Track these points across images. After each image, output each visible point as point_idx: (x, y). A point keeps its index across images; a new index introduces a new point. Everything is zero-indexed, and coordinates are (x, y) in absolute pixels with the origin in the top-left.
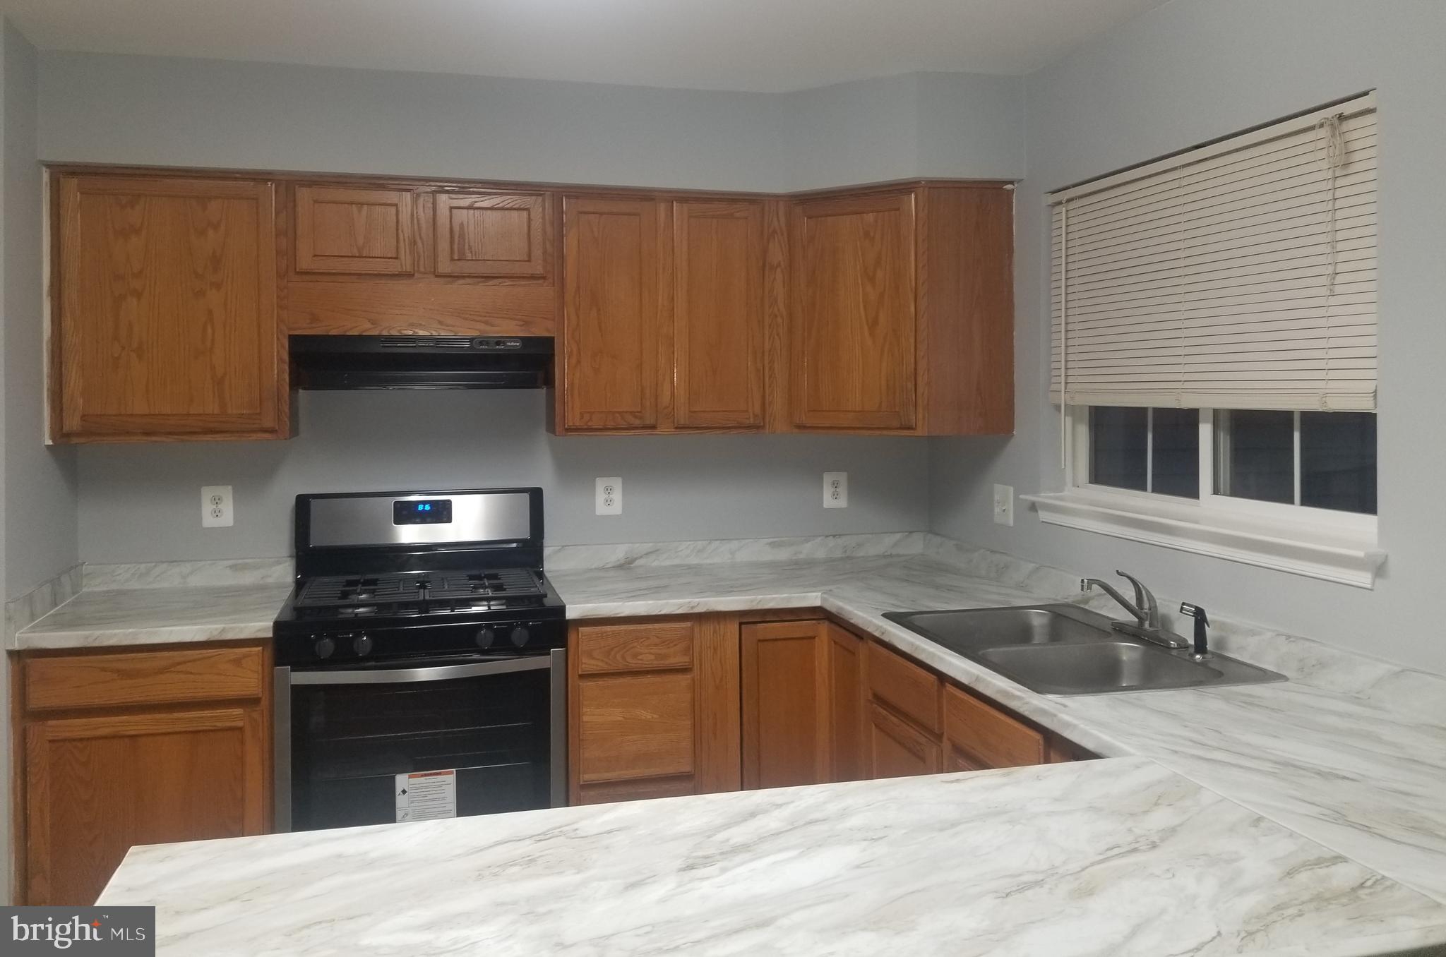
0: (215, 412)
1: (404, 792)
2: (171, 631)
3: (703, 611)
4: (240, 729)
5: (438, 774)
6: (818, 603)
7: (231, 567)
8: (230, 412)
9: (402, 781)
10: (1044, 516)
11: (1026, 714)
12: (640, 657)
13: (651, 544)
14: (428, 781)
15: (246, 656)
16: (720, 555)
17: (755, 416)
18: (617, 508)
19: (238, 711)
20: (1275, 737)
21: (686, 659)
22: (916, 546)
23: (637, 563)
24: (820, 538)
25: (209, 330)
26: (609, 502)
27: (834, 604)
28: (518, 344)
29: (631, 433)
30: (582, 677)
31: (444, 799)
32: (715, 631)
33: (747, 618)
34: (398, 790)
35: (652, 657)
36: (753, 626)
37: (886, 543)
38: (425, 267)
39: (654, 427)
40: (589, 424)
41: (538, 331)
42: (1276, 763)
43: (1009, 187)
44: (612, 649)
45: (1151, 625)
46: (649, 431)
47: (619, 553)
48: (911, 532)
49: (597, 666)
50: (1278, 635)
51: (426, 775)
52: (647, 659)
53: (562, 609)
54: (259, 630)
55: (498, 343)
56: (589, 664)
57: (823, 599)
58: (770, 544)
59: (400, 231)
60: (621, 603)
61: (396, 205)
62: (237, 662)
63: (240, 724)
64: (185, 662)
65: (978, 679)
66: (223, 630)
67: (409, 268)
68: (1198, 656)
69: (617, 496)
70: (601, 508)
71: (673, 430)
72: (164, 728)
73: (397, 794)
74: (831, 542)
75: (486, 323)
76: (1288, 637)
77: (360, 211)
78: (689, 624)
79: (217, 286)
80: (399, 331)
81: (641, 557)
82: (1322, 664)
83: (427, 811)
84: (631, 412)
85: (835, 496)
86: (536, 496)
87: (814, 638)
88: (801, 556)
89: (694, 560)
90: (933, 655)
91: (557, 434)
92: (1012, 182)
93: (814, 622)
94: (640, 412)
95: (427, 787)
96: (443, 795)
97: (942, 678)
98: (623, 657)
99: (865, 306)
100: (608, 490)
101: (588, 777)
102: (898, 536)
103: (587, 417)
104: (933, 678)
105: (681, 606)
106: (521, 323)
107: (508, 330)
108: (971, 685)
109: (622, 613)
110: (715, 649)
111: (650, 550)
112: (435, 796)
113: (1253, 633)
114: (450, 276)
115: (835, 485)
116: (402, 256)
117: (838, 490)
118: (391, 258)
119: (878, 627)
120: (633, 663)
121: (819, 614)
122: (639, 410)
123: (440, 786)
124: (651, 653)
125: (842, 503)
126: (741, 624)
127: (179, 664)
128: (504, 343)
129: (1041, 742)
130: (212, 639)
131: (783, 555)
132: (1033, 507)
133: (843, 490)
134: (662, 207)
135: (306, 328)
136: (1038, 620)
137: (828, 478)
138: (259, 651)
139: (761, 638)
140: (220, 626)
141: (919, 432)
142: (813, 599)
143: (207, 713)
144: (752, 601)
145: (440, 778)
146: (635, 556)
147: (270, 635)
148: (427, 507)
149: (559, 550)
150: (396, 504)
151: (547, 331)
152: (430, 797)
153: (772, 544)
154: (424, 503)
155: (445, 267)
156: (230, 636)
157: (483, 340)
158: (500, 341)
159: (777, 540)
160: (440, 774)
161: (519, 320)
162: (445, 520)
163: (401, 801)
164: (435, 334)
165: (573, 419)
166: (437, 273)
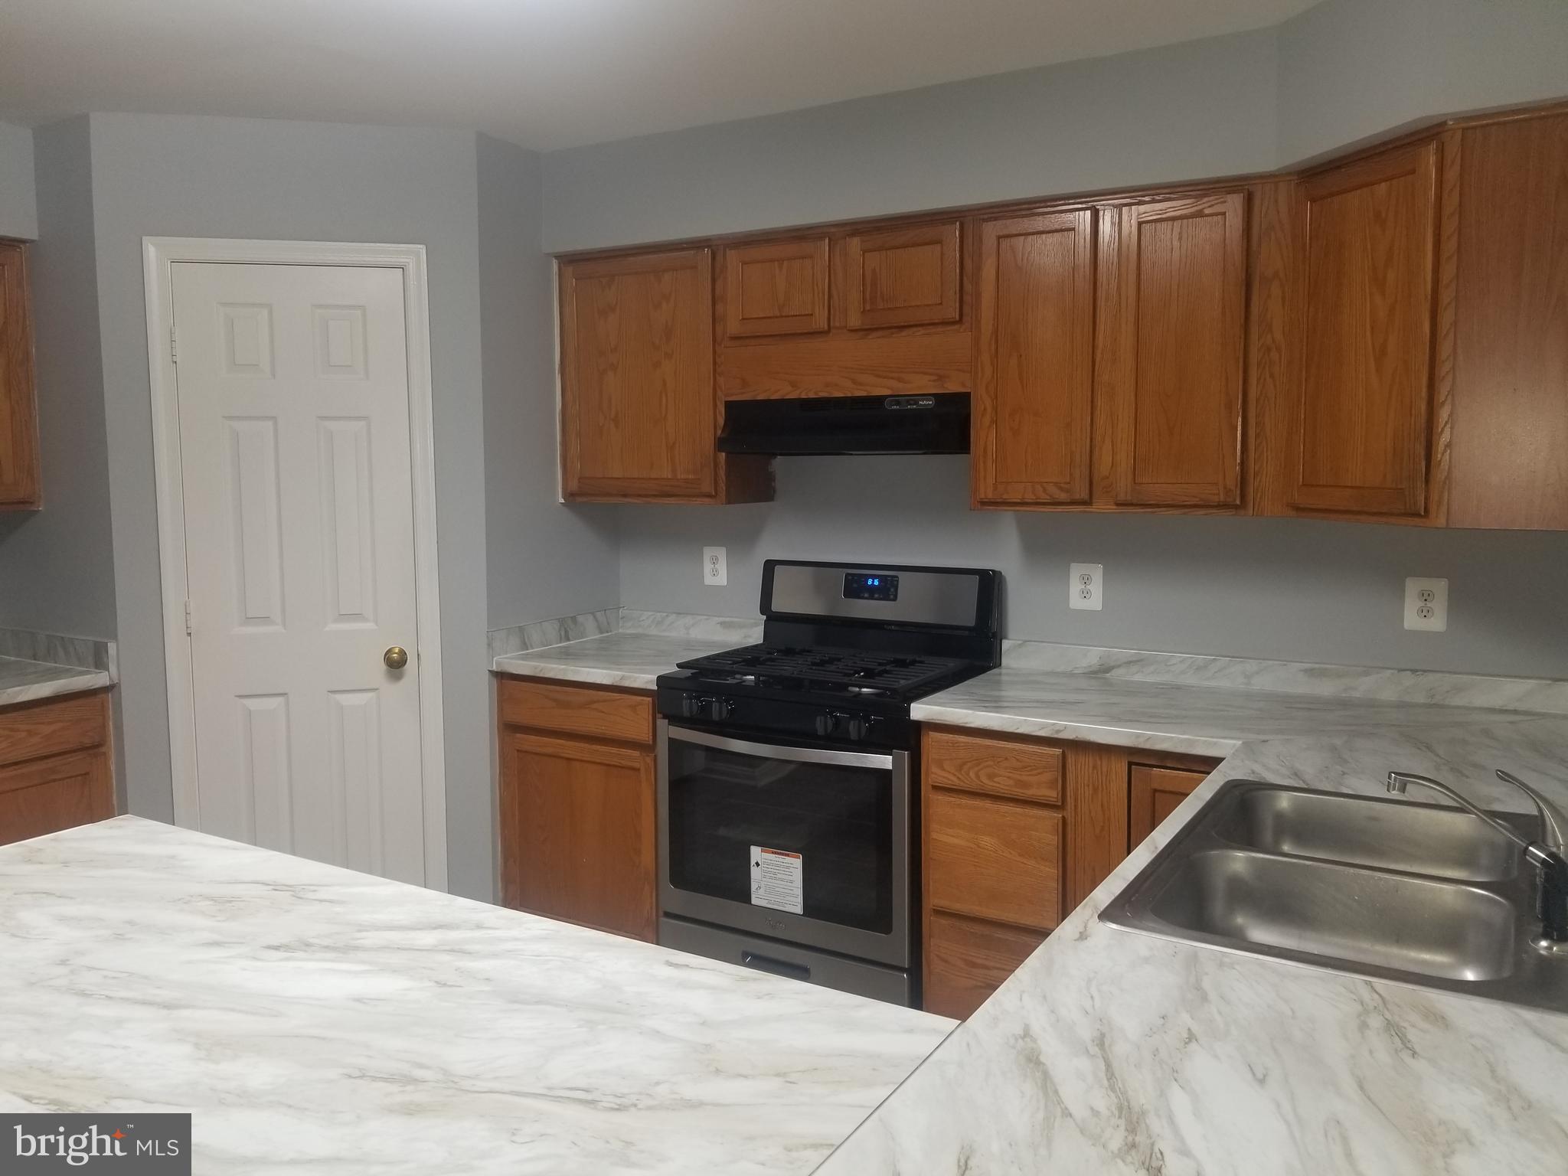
0: (669, 477)
1: (758, 865)
4: (639, 771)
5: (786, 855)
7: (721, 623)
8: (679, 477)
9: (756, 854)
12: (996, 779)
13: (1137, 652)
14: (777, 859)
15: (639, 704)
16: (1230, 676)
18: (1094, 604)
19: (636, 754)
21: (1053, 794)
23: (1113, 673)
26: (1084, 595)
28: (931, 403)
29: (1056, 509)
30: (936, 789)
31: (790, 882)
32: (1094, 767)
33: (1138, 758)
34: (753, 862)
35: (1011, 782)
36: (1146, 769)
37: (1511, 692)
38: (840, 323)
39: (1088, 503)
40: (1005, 497)
41: (952, 387)
44: (965, 763)
46: (1081, 508)
47: (1092, 656)
49: (949, 779)
51: (775, 853)
52: (1003, 784)
54: (647, 682)
55: (908, 402)
56: (942, 776)
57: (1236, 750)
58: (1306, 671)
59: (816, 286)
60: (972, 712)
61: (812, 257)
63: (638, 765)
64: (598, 701)
66: (622, 678)
67: (824, 326)
69: (1096, 588)
70: (1076, 602)
71: (1115, 507)
73: (752, 864)
74: (1408, 680)
75: (899, 380)
77: (780, 267)
78: (1058, 751)
79: (669, 356)
80: (816, 393)
81: (1119, 666)
83: (777, 889)
84: (1056, 483)
85: (1425, 613)
86: (986, 578)
88: (1357, 694)
91: (972, 506)
94: (1067, 483)
95: (777, 866)
96: (791, 878)
98: (978, 777)
100: (1086, 580)
101: (938, 902)
103: (1001, 488)
105: (1043, 726)
106: (933, 378)
107: (921, 385)
109: (971, 723)
110: (1095, 790)
111: (1135, 659)
112: (786, 877)
114: (862, 330)
115: (1426, 596)
116: (817, 312)
117: (1429, 604)
118: (807, 316)
120: (989, 785)
122: (1066, 481)
123: (788, 867)
124: (1009, 778)
125: (1437, 623)
126: (1130, 764)
128: (916, 403)
130: (615, 684)
131: (1326, 688)
133: (1439, 606)
135: (739, 394)
137: (1413, 587)
138: (647, 701)
139: (1158, 787)
140: (622, 673)
142: (1226, 748)
145: (789, 860)
146: (1112, 664)
147: (654, 687)
148: (876, 583)
149: (1020, 645)
150: (847, 575)
151: (964, 385)
152: (779, 876)
153: (1310, 672)
154: (874, 577)
155: (855, 321)
156: (627, 683)
157: (896, 398)
158: (913, 398)
159: (1317, 666)
160: (788, 855)
161: (931, 374)
162: (892, 597)
163: (755, 873)
164: (850, 395)
165: (985, 491)
166: (849, 327)
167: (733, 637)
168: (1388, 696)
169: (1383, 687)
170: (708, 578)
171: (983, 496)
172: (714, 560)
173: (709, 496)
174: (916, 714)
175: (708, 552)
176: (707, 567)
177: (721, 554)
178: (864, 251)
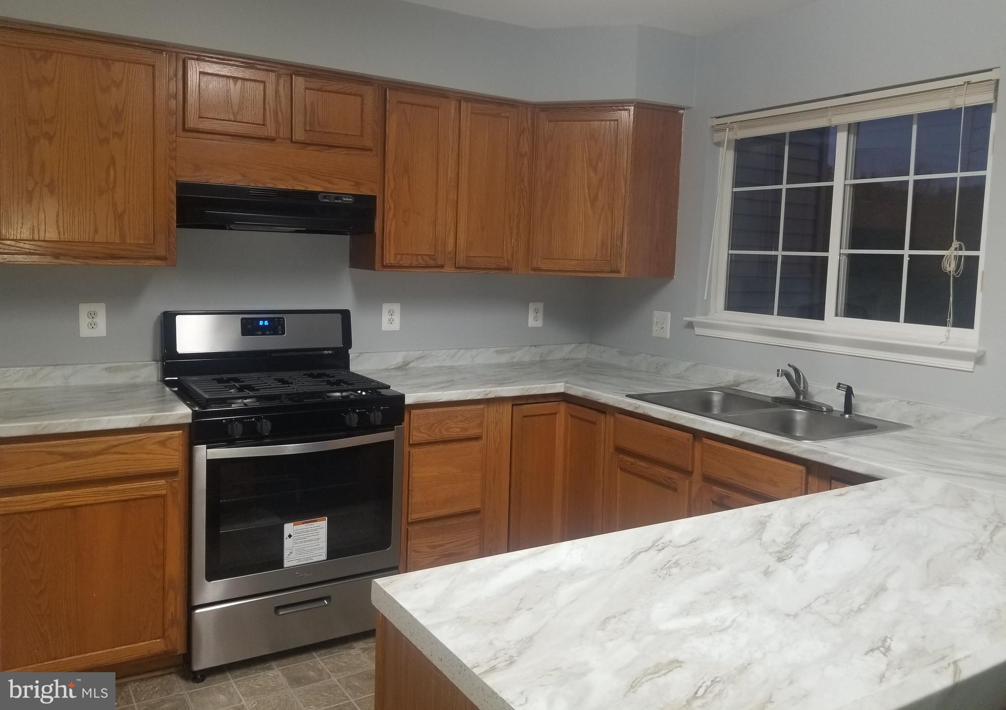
0: (117, 241)
1: (290, 536)
2: (110, 420)
3: (493, 397)
4: (164, 496)
5: (314, 521)
6: (562, 390)
7: (106, 369)
8: (128, 241)
9: (289, 528)
10: (698, 331)
11: (795, 453)
12: (450, 430)
13: (420, 352)
14: (306, 527)
15: (169, 438)
16: (465, 359)
17: (508, 261)
18: (396, 326)
19: (162, 482)
21: (480, 431)
22: (583, 353)
23: (411, 365)
24: (527, 347)
25: (112, 172)
26: (391, 321)
27: (579, 390)
28: (351, 200)
29: (427, 270)
30: (411, 445)
31: (318, 539)
32: (497, 411)
33: (517, 401)
34: (286, 535)
35: (459, 430)
36: (521, 407)
37: (566, 351)
38: (284, 135)
39: (442, 267)
40: (400, 263)
41: (365, 191)
43: (681, 112)
44: (433, 425)
45: (804, 398)
46: (437, 270)
47: (398, 358)
48: (580, 343)
49: (423, 437)
50: (900, 401)
51: (306, 523)
52: (455, 431)
53: (402, 397)
54: (180, 418)
55: (337, 198)
56: (417, 436)
57: (566, 387)
59: (267, 104)
60: (441, 392)
61: (264, 82)
62: (163, 443)
63: (163, 492)
64: (120, 445)
65: (743, 434)
66: (152, 418)
67: (273, 134)
68: (847, 416)
69: (397, 318)
70: (386, 326)
71: (453, 269)
72: (103, 499)
73: (285, 537)
74: (533, 350)
75: (330, 182)
76: (908, 403)
77: (235, 84)
78: (482, 406)
79: (119, 135)
81: (414, 361)
82: (935, 417)
83: (306, 549)
84: (428, 255)
85: (536, 319)
86: (345, 315)
87: (556, 414)
88: (515, 360)
89: (448, 363)
90: (694, 421)
91: (377, 269)
92: (683, 109)
93: (557, 403)
94: (434, 255)
95: (306, 531)
96: (317, 537)
97: (697, 435)
98: (440, 432)
99: (588, 187)
100: (391, 313)
101: (413, 516)
102: (573, 345)
103: (399, 257)
104: (689, 436)
105: (479, 394)
106: (354, 184)
107: (344, 187)
108: (735, 438)
109: (442, 399)
110: (496, 423)
111: (420, 356)
112: (312, 538)
113: (880, 400)
114: (304, 143)
115: (536, 311)
116: (268, 122)
117: (537, 314)
118: (259, 124)
119: (630, 405)
120: (446, 434)
121: (564, 397)
122: (434, 254)
123: (316, 530)
124: (458, 428)
125: (539, 324)
126: (513, 405)
127: (114, 446)
128: (342, 200)
129: (804, 471)
130: (142, 426)
131: (504, 359)
132: (690, 325)
133: (540, 315)
134: (453, 105)
135: (189, 177)
136: (717, 398)
137: (532, 307)
138: (180, 434)
139: (525, 415)
140: (149, 415)
141: (623, 275)
142: (558, 387)
143: (137, 485)
144: (523, 389)
145: (316, 524)
146: (409, 360)
147: (190, 420)
148: (266, 323)
149: (358, 356)
150: (242, 319)
151: (372, 190)
152: (308, 538)
153: (497, 352)
154: (264, 319)
155: (299, 135)
156: (157, 423)
157: (326, 194)
158: (339, 196)
159: (500, 349)
160: (316, 521)
161: (351, 181)
162: (280, 332)
163: (288, 543)
164: (290, 188)
165: (390, 259)
166: (294, 140)
167: (120, 379)
168: (527, 359)
169: (524, 355)
170: (85, 331)
171: (387, 262)
172: (92, 315)
173: (164, 259)
174: (408, 401)
175: (84, 309)
176: (84, 321)
177: (100, 309)
178: (306, 89)
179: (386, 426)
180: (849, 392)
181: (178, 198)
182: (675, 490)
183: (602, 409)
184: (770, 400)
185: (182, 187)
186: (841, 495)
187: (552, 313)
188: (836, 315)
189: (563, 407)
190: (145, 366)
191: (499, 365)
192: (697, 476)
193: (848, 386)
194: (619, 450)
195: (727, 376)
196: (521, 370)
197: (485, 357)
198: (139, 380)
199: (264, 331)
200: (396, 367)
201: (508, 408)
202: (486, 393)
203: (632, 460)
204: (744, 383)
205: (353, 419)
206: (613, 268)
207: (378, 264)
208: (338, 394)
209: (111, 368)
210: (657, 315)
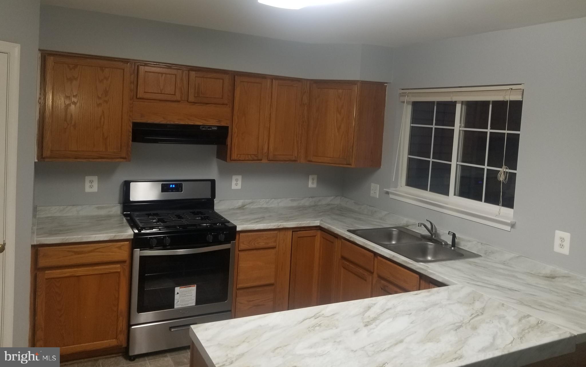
0: (103, 151)
1: (178, 293)
2: (96, 237)
3: (282, 227)
4: (119, 272)
5: (190, 287)
6: (318, 224)
7: (96, 207)
8: (109, 151)
9: (177, 289)
10: (391, 196)
11: (414, 269)
12: (259, 243)
13: (251, 200)
14: (186, 289)
15: (123, 245)
16: (274, 204)
17: (295, 157)
18: (239, 187)
19: (118, 266)
20: (490, 277)
21: (275, 244)
22: (337, 201)
23: (246, 207)
24: (307, 198)
25: (103, 119)
26: (236, 184)
27: (326, 225)
28: (216, 128)
29: (253, 162)
30: (239, 251)
31: (191, 295)
32: (284, 234)
33: (295, 230)
34: (176, 293)
36: (297, 232)
37: (328, 200)
38: (184, 99)
39: (261, 160)
40: (240, 158)
41: (223, 124)
42: (496, 286)
43: (386, 84)
44: (251, 241)
45: (435, 237)
46: (258, 161)
47: (240, 203)
48: (336, 196)
49: (245, 247)
50: (478, 243)
51: (186, 287)
52: (262, 244)
53: (235, 227)
54: (128, 236)
55: (209, 128)
56: (242, 246)
57: (320, 223)
59: (177, 85)
60: (255, 225)
61: (176, 75)
62: (120, 248)
63: (119, 270)
64: (100, 248)
65: (394, 256)
66: (115, 236)
67: (179, 99)
68: (453, 248)
69: (240, 183)
70: (234, 187)
71: (267, 161)
72: (91, 273)
74: (311, 199)
75: (205, 120)
76: (482, 244)
77: (162, 76)
78: (276, 232)
79: (106, 102)
80: (174, 122)
81: (247, 205)
82: (493, 253)
83: (186, 300)
84: (254, 155)
85: (313, 183)
86: (213, 182)
87: (315, 236)
89: (265, 206)
90: (374, 247)
91: (228, 161)
92: (387, 83)
93: (316, 231)
94: (257, 155)
95: (186, 291)
96: (191, 294)
97: (376, 254)
98: (254, 244)
99: (336, 122)
100: (237, 180)
101: (239, 286)
102: (333, 197)
103: (239, 156)
104: (372, 254)
106: (217, 121)
107: (213, 123)
108: (391, 258)
109: (256, 228)
110: (284, 240)
111: (251, 202)
112: (189, 294)
113: (469, 241)
114: (194, 103)
115: (313, 179)
116: (177, 94)
117: (313, 181)
118: (172, 94)
119: (348, 236)
120: (257, 245)
121: (320, 228)
122: (257, 154)
123: (191, 291)
124: (263, 242)
125: (315, 186)
126: (293, 232)
127: (98, 249)
128: (211, 128)
129: (418, 277)
130: (110, 239)
131: (295, 204)
132: (387, 193)
133: (315, 181)
134: (269, 81)
135: (139, 120)
136: (395, 232)
137: (311, 177)
138: (128, 243)
139: (299, 236)
140: (114, 234)
141: (353, 166)
142: (317, 223)
143: (107, 267)
144: (298, 224)
145: (190, 288)
146: (245, 204)
147: (133, 237)
148: (174, 186)
149: (219, 202)
150: (162, 184)
151: (226, 124)
152: (186, 295)
153: (292, 200)
154: (172, 184)
155: (191, 98)
156: (117, 238)
157: (204, 126)
158: (210, 127)
159: (293, 198)
160: (191, 287)
162: (180, 191)
163: (177, 297)
164: (187, 123)
165: (234, 157)
166: (189, 101)
167: (103, 212)
168: (307, 204)
169: (306, 202)
170: (88, 189)
171: (233, 158)
172: (91, 182)
173: (125, 158)
174: (238, 229)
175: (88, 179)
176: (87, 185)
177: (95, 179)
178: (196, 77)
179: (227, 241)
180: (454, 236)
181: (133, 129)
182: (366, 280)
183: (336, 236)
184: (419, 236)
185: (135, 124)
186: (417, 294)
187: (321, 180)
188: (455, 195)
189: (319, 233)
190: (115, 206)
191: (292, 208)
192: (375, 275)
193: (453, 233)
194: (343, 258)
195: (403, 221)
196: (302, 210)
197: (285, 203)
198: (111, 213)
199: (172, 190)
200: (238, 207)
201: (290, 233)
202: (278, 225)
203: (348, 263)
204: (410, 225)
205: (210, 238)
206: (348, 163)
207: (228, 159)
208: (205, 224)
209: (99, 207)
210: (373, 185)
